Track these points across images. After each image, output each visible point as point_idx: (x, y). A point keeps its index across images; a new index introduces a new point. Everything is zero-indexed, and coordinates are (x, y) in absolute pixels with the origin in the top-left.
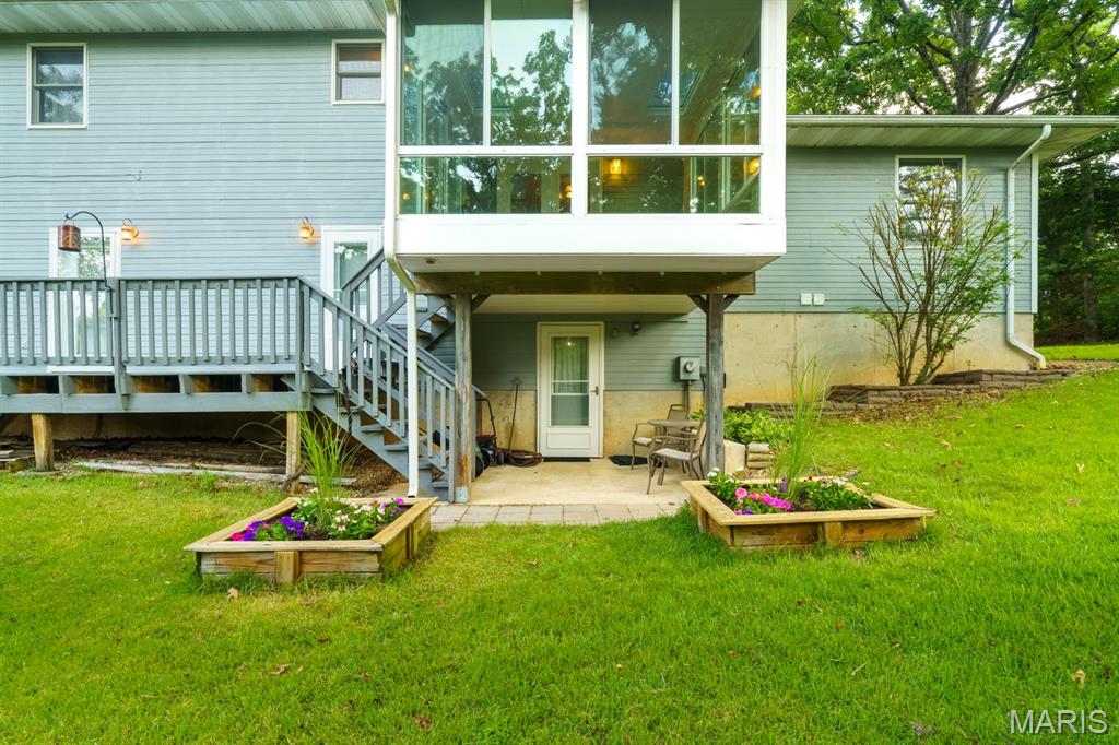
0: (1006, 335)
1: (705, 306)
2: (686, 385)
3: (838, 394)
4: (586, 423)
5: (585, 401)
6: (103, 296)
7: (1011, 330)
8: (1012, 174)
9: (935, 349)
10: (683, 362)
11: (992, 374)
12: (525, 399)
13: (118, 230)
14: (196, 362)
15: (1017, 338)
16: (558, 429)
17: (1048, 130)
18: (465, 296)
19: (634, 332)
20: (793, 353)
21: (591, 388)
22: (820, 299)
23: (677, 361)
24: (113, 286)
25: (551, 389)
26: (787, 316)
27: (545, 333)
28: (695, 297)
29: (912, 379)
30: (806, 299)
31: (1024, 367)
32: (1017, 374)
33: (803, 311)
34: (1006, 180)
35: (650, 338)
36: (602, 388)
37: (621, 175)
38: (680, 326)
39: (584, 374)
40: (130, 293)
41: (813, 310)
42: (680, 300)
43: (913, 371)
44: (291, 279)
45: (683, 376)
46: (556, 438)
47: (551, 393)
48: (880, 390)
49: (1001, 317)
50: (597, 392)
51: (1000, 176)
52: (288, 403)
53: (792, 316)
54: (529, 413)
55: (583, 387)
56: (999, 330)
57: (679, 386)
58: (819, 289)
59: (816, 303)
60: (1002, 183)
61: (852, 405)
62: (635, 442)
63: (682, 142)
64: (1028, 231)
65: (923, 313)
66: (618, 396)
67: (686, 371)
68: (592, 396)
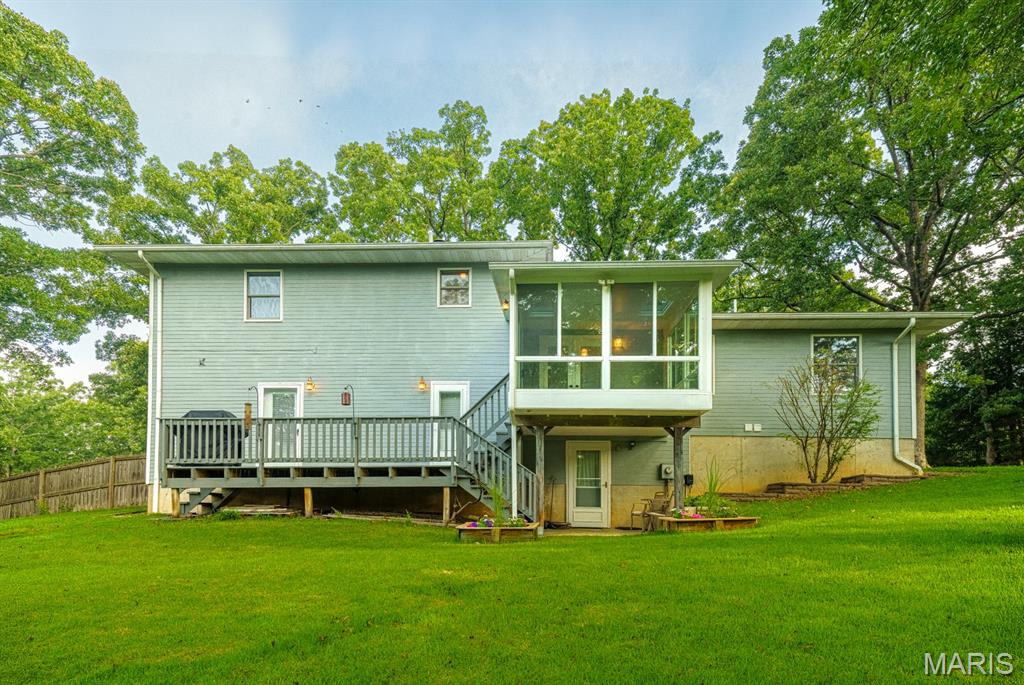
0: (893, 452)
1: (672, 433)
2: (666, 481)
3: (771, 488)
4: (599, 505)
5: (598, 491)
6: (349, 425)
7: (897, 450)
8: (895, 347)
9: (833, 462)
10: (664, 467)
11: (871, 477)
12: (559, 490)
13: (302, 384)
14: (398, 460)
15: (902, 455)
16: (580, 509)
17: (913, 321)
18: (540, 427)
19: (631, 448)
20: (739, 462)
21: (603, 483)
22: (758, 428)
23: (660, 466)
24: (356, 421)
25: (575, 484)
26: (735, 439)
27: (571, 447)
28: (667, 429)
29: (819, 481)
30: (748, 427)
31: (908, 473)
32: (888, 477)
33: (747, 435)
34: (892, 350)
35: (642, 451)
36: (610, 483)
37: (622, 347)
38: (663, 444)
39: (597, 473)
40: (364, 425)
41: (754, 435)
42: (659, 430)
43: (818, 474)
44: (449, 418)
45: (664, 476)
46: (580, 516)
47: (576, 486)
48: (793, 485)
49: (890, 441)
50: (606, 485)
51: (888, 347)
52: (445, 482)
53: (738, 439)
54: (561, 498)
55: (597, 483)
56: (889, 449)
57: (662, 483)
58: (758, 422)
59: (756, 430)
60: (889, 352)
61: (776, 494)
62: (633, 515)
63: (658, 354)
64: (908, 385)
65: (821, 438)
66: (620, 488)
67: (666, 473)
68: (603, 489)
